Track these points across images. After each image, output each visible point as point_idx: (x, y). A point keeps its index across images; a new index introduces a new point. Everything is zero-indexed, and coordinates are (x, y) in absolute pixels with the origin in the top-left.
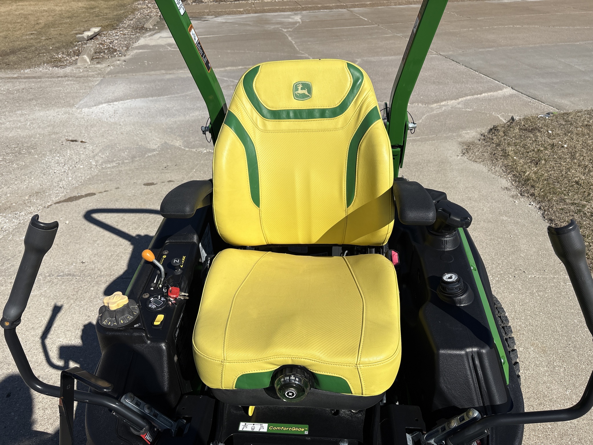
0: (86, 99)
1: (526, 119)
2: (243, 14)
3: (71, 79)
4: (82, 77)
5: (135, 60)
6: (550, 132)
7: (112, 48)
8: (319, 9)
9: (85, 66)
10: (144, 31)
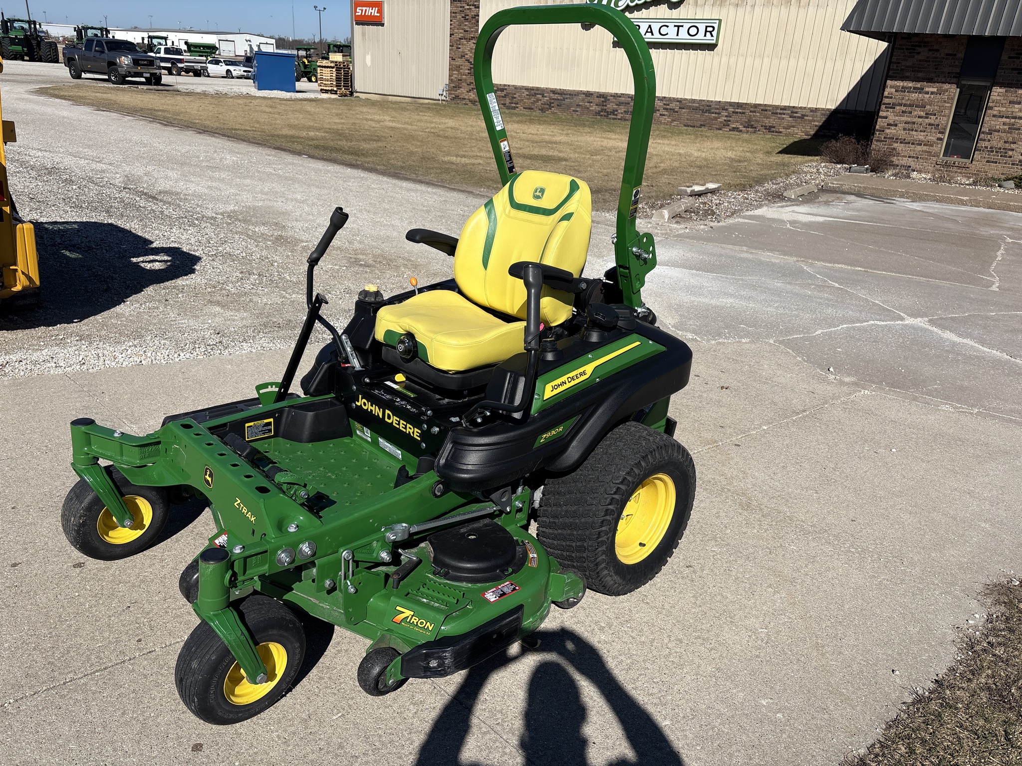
5: (726, 229)
7: (713, 210)
10: (777, 200)
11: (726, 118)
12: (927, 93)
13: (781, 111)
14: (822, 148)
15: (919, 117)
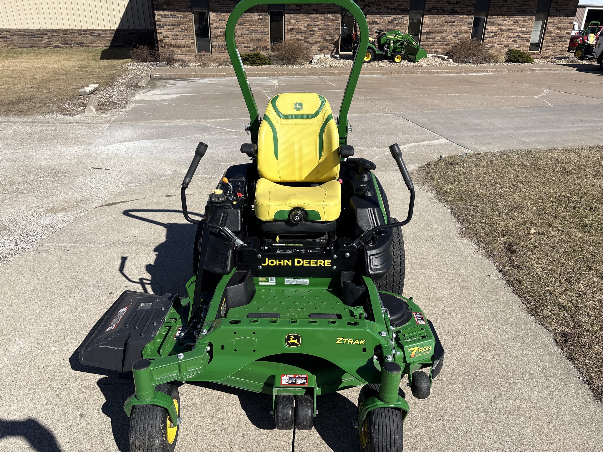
0: (100, 140)
1: (450, 157)
2: (226, 77)
3: (82, 124)
4: (91, 123)
5: (134, 111)
6: (465, 165)
7: (113, 102)
8: (294, 75)
9: (91, 115)
10: (138, 89)
11: (48, 40)
12: (178, 18)
13: (84, 33)
14: (131, 54)
15: (179, 32)
